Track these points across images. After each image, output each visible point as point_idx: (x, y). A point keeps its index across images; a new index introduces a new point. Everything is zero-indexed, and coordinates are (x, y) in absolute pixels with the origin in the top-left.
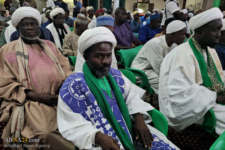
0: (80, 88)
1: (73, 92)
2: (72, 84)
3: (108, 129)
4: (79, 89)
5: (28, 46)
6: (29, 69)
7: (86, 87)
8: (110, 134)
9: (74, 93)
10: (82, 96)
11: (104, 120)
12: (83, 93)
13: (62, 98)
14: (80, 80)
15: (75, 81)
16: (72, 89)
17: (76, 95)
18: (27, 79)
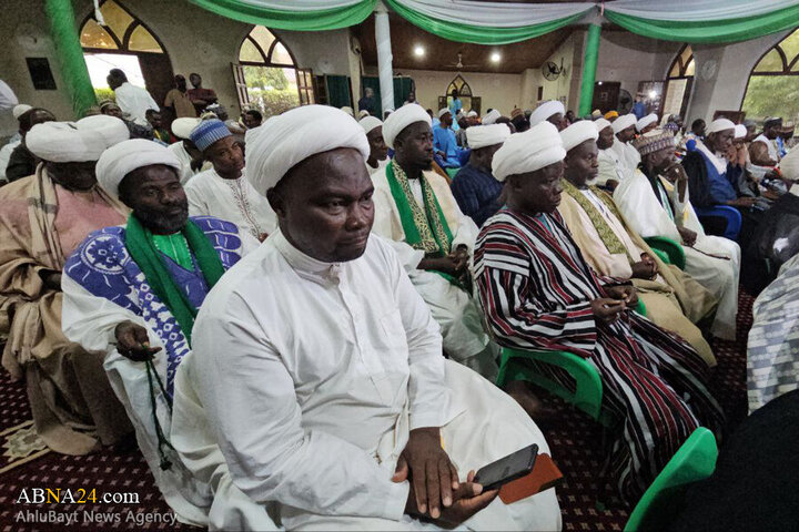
0: (110, 254)
1: (92, 260)
2: (89, 247)
3: (164, 320)
4: (108, 255)
5: (68, 192)
6: (55, 236)
7: (120, 251)
8: (167, 327)
9: (95, 262)
10: (116, 268)
11: (156, 306)
12: (116, 262)
13: (67, 272)
14: (107, 238)
15: (97, 242)
16: (90, 256)
17: (99, 265)
18: (50, 252)
